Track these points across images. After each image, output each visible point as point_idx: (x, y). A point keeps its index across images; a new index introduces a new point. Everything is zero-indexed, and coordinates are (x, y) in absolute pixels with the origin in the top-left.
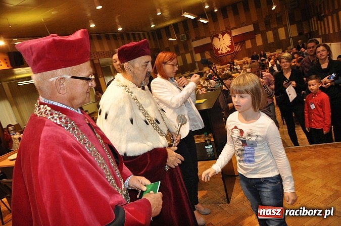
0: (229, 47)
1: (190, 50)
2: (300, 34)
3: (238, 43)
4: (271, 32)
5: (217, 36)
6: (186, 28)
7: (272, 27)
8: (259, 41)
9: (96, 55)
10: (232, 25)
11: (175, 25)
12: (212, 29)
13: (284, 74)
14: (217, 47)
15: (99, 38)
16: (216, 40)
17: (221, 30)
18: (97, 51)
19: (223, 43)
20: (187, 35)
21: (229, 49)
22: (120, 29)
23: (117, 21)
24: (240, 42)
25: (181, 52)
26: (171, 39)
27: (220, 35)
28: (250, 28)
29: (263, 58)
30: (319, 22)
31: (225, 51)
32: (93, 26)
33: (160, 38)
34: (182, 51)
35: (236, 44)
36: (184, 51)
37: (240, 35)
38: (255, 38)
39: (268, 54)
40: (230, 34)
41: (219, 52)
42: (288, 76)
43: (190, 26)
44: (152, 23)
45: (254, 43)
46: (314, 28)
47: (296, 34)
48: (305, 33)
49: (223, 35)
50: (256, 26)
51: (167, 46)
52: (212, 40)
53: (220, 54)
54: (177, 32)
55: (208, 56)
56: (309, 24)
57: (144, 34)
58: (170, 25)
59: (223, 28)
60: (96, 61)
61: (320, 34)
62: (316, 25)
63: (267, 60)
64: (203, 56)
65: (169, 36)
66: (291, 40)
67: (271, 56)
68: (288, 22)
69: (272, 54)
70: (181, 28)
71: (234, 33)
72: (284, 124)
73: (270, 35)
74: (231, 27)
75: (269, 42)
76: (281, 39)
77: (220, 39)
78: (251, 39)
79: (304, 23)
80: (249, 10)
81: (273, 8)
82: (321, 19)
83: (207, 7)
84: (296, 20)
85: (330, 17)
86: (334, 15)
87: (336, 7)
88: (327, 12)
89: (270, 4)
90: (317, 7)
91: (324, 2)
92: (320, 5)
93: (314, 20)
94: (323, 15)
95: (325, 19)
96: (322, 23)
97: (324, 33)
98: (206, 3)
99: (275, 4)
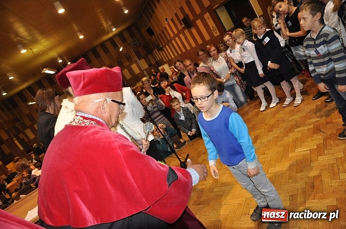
2: (150, 65)
4: (126, 70)
7: (125, 66)
11: (29, 88)
26: (31, 103)
30: (160, 52)
44: (3, 91)
46: (159, 57)
47: (148, 66)
48: (153, 63)
51: (27, 112)
56: (153, 55)
58: (24, 89)
61: (165, 61)
62: (158, 55)
65: (27, 101)
66: (145, 72)
68: (137, 59)
75: (128, 79)
76: (136, 73)
79: (149, 56)
80: (100, 56)
81: (121, 49)
82: (161, 49)
83: (60, 61)
84: (142, 55)
85: (167, 46)
86: (170, 44)
87: (169, 38)
88: (164, 44)
89: (116, 47)
90: (154, 42)
91: (158, 37)
92: (156, 40)
93: (156, 52)
94: (161, 46)
95: (164, 49)
96: (163, 53)
97: (167, 60)
98: (58, 58)
99: (121, 46)
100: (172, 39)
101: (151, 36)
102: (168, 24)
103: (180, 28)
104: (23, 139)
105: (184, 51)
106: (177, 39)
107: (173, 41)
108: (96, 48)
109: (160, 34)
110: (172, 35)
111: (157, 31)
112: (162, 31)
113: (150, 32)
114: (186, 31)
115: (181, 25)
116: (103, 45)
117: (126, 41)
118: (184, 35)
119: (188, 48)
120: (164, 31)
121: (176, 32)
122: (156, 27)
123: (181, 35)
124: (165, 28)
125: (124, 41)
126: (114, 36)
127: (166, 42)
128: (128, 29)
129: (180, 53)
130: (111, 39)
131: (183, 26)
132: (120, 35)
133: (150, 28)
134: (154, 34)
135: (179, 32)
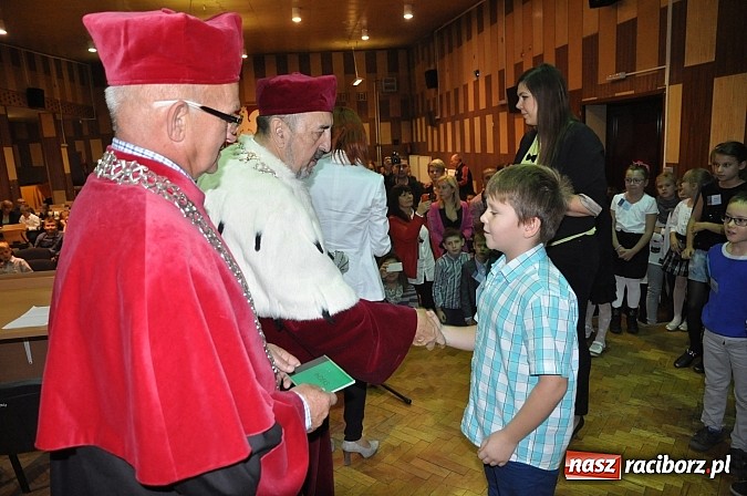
2: (396, 142)
30: (429, 128)
46: (419, 138)
47: (390, 142)
48: (404, 141)
49: (250, 112)
56: (412, 127)
61: (430, 149)
62: (422, 130)
66: (379, 150)
68: (377, 116)
79: (402, 123)
81: (356, 83)
82: (434, 123)
84: (391, 116)
85: (449, 124)
86: (457, 123)
87: (461, 111)
88: (445, 116)
89: (350, 72)
90: (429, 101)
91: (441, 96)
92: (435, 100)
93: (421, 123)
94: (438, 117)
95: (442, 126)
96: (435, 132)
97: (436, 149)
99: (360, 77)
100: (466, 114)
101: (429, 88)
102: (476, 83)
103: (496, 102)
104: (80, 153)
105: (478, 150)
106: (477, 120)
107: (467, 122)
108: (311, 56)
109: (448, 94)
110: (471, 108)
111: (446, 83)
112: (457, 91)
113: (432, 79)
114: (503, 116)
115: (501, 98)
116: (327, 56)
117: (376, 72)
118: (496, 121)
119: (490, 150)
120: (459, 91)
121: (483, 105)
122: (447, 75)
123: (489, 118)
124: (466, 87)
125: (371, 69)
126: (358, 50)
127: (453, 114)
128: (392, 52)
129: (468, 150)
130: (348, 53)
131: (504, 102)
132: (370, 53)
133: (435, 70)
134: (436, 86)
135: (489, 109)
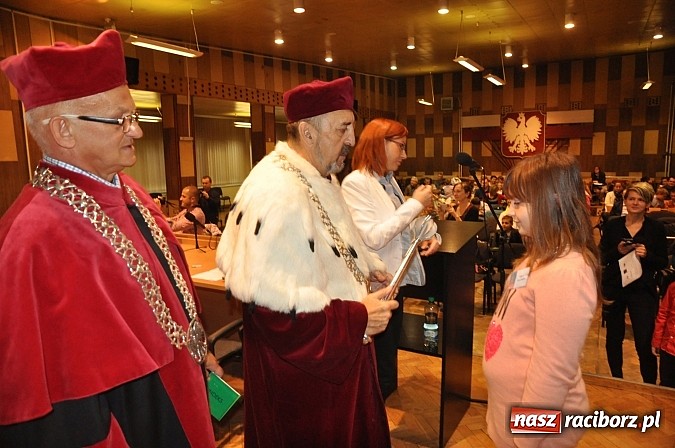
0: (534, 143)
1: (454, 131)
3: (553, 140)
4: (629, 133)
5: (515, 117)
6: (457, 88)
7: (633, 124)
8: (599, 147)
9: (271, 98)
10: (552, 102)
11: (437, 76)
12: (509, 100)
13: (627, 223)
14: (510, 138)
15: (286, 66)
16: (511, 124)
17: (526, 107)
18: (277, 90)
19: (524, 133)
20: (455, 101)
21: (533, 148)
22: (329, 60)
23: (328, 43)
24: (559, 140)
25: (435, 132)
26: (422, 102)
27: (522, 115)
28: (586, 116)
29: (596, 183)
31: (522, 150)
32: (279, 41)
33: (403, 93)
34: (439, 130)
35: (550, 140)
36: (441, 131)
37: (562, 124)
38: (592, 138)
39: (609, 177)
40: (542, 119)
41: (512, 149)
42: (634, 229)
43: (467, 84)
44: (394, 62)
45: (586, 149)
49: (528, 117)
50: (599, 115)
51: (411, 112)
52: (503, 122)
53: (511, 154)
54: (438, 91)
55: (486, 151)
57: (372, 79)
58: (428, 74)
59: (530, 104)
60: (268, 109)
63: (605, 188)
64: (476, 149)
65: (421, 95)
66: (668, 161)
67: (615, 181)
68: (670, 123)
69: (619, 178)
70: (448, 85)
71: (552, 119)
72: (603, 326)
73: (625, 139)
74: (548, 105)
75: (619, 153)
76: (646, 152)
77: (519, 123)
78: (582, 138)
80: (594, 80)
81: (646, 87)
83: (508, 55)
89: (641, 75)
98: (508, 48)
99: (651, 80)
108: (597, 61)
116: (616, 60)
126: (653, 51)
130: (641, 55)
